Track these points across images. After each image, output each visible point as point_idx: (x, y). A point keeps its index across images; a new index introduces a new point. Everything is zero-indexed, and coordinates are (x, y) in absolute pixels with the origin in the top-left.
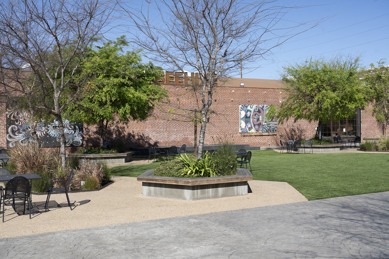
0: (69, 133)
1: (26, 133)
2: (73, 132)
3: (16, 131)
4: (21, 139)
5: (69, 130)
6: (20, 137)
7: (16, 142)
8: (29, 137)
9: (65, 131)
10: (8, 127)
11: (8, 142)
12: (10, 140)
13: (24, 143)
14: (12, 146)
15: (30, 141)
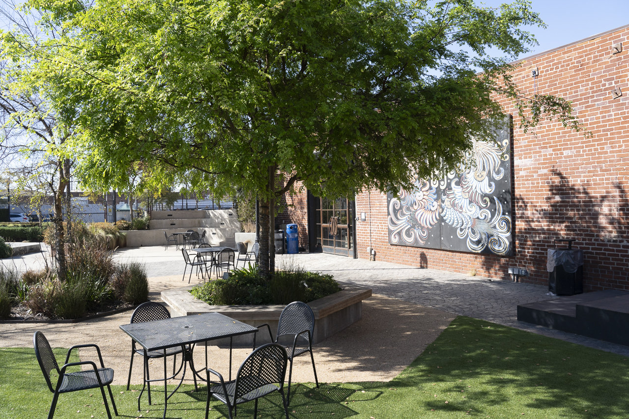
0: (480, 217)
1: (410, 214)
2: (490, 216)
3: (398, 210)
4: (405, 227)
5: (481, 208)
6: (403, 222)
7: (399, 233)
8: (415, 223)
9: (473, 211)
10: (389, 202)
11: (390, 232)
12: (392, 228)
13: (409, 235)
14: (395, 240)
15: (417, 232)
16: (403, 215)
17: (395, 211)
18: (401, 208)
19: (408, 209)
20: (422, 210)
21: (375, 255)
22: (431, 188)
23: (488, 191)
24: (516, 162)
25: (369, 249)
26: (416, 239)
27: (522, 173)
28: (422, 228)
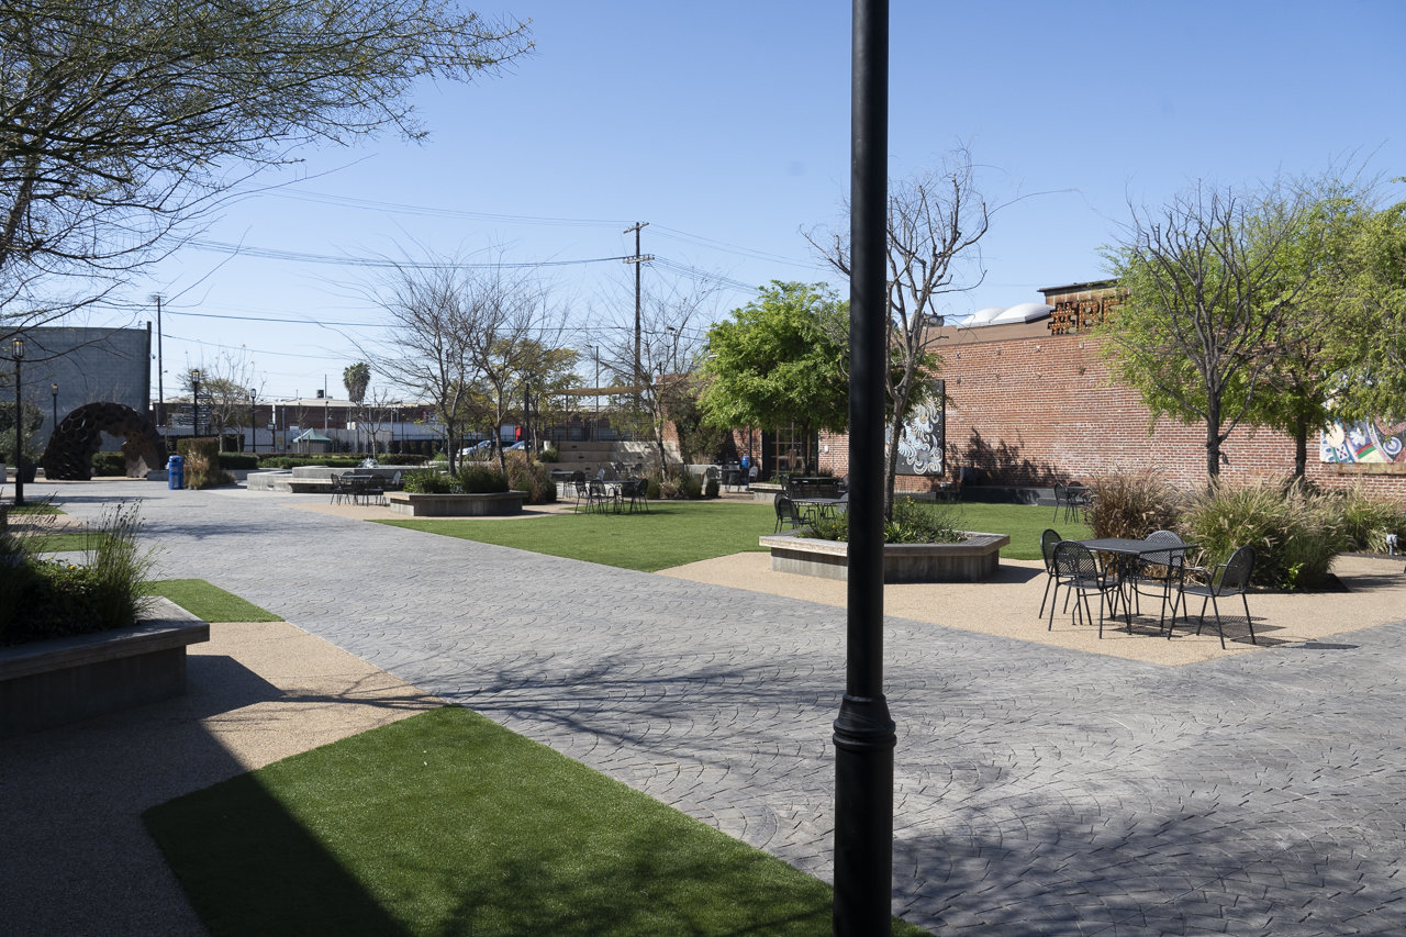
9: (918, 445)
23: (929, 430)
24: (947, 412)
27: (950, 420)
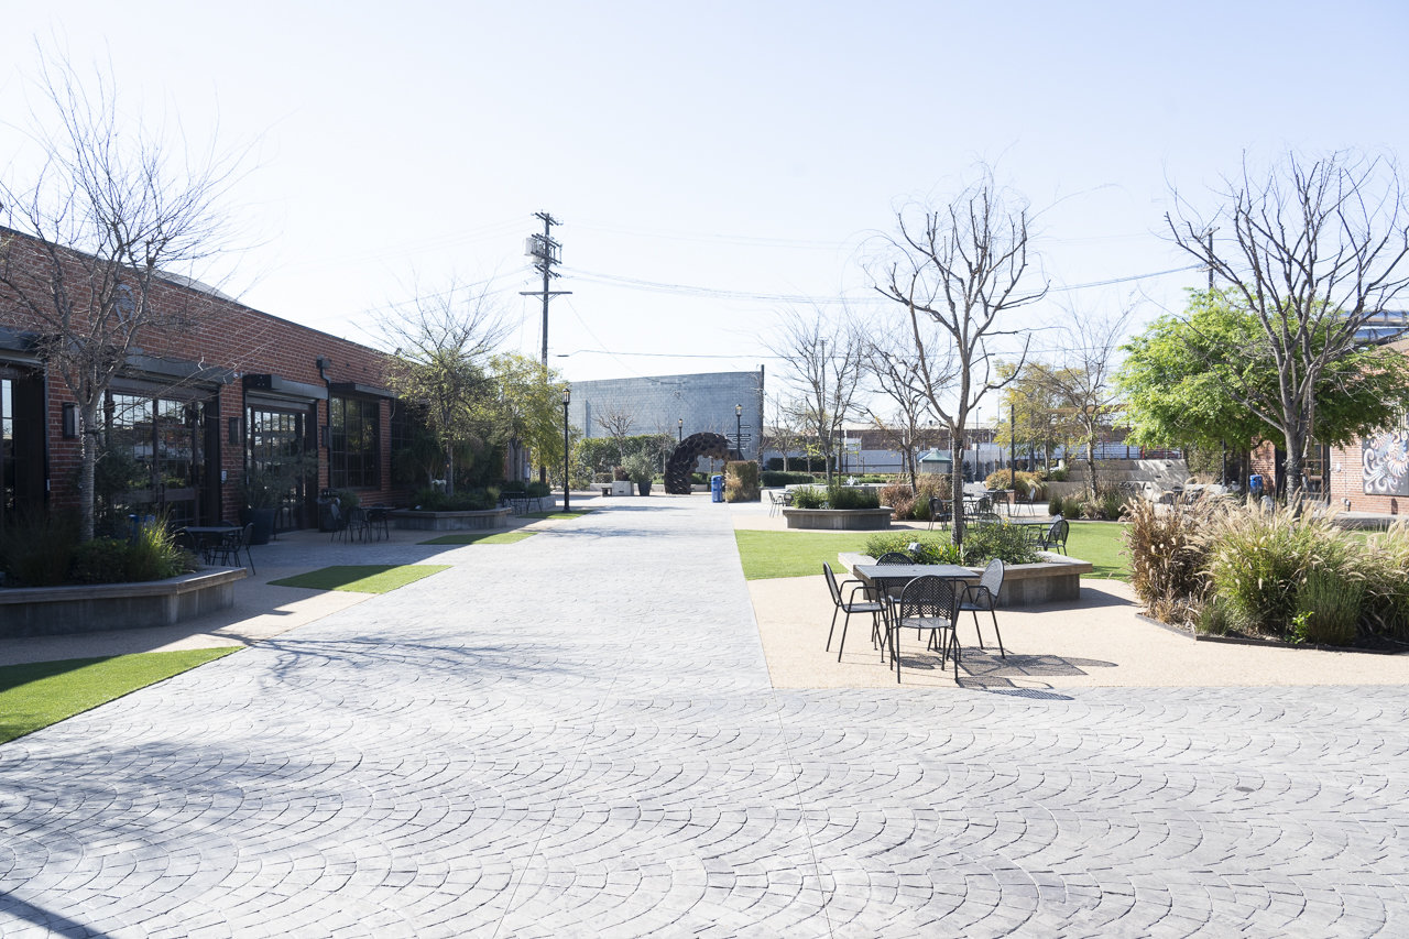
1: (1383, 464)
3: (1372, 461)
4: (1378, 477)
6: (1377, 473)
7: (1373, 483)
8: (1387, 472)
10: (1364, 453)
11: (1365, 482)
12: (1366, 478)
13: (1382, 485)
14: (1369, 490)
15: (1390, 481)
16: (1377, 465)
17: (1369, 461)
18: (1375, 458)
19: (1381, 460)
20: (1394, 461)
21: (1350, 505)
22: (1401, 441)
25: (1343, 500)
26: (1388, 489)
28: (1394, 477)
